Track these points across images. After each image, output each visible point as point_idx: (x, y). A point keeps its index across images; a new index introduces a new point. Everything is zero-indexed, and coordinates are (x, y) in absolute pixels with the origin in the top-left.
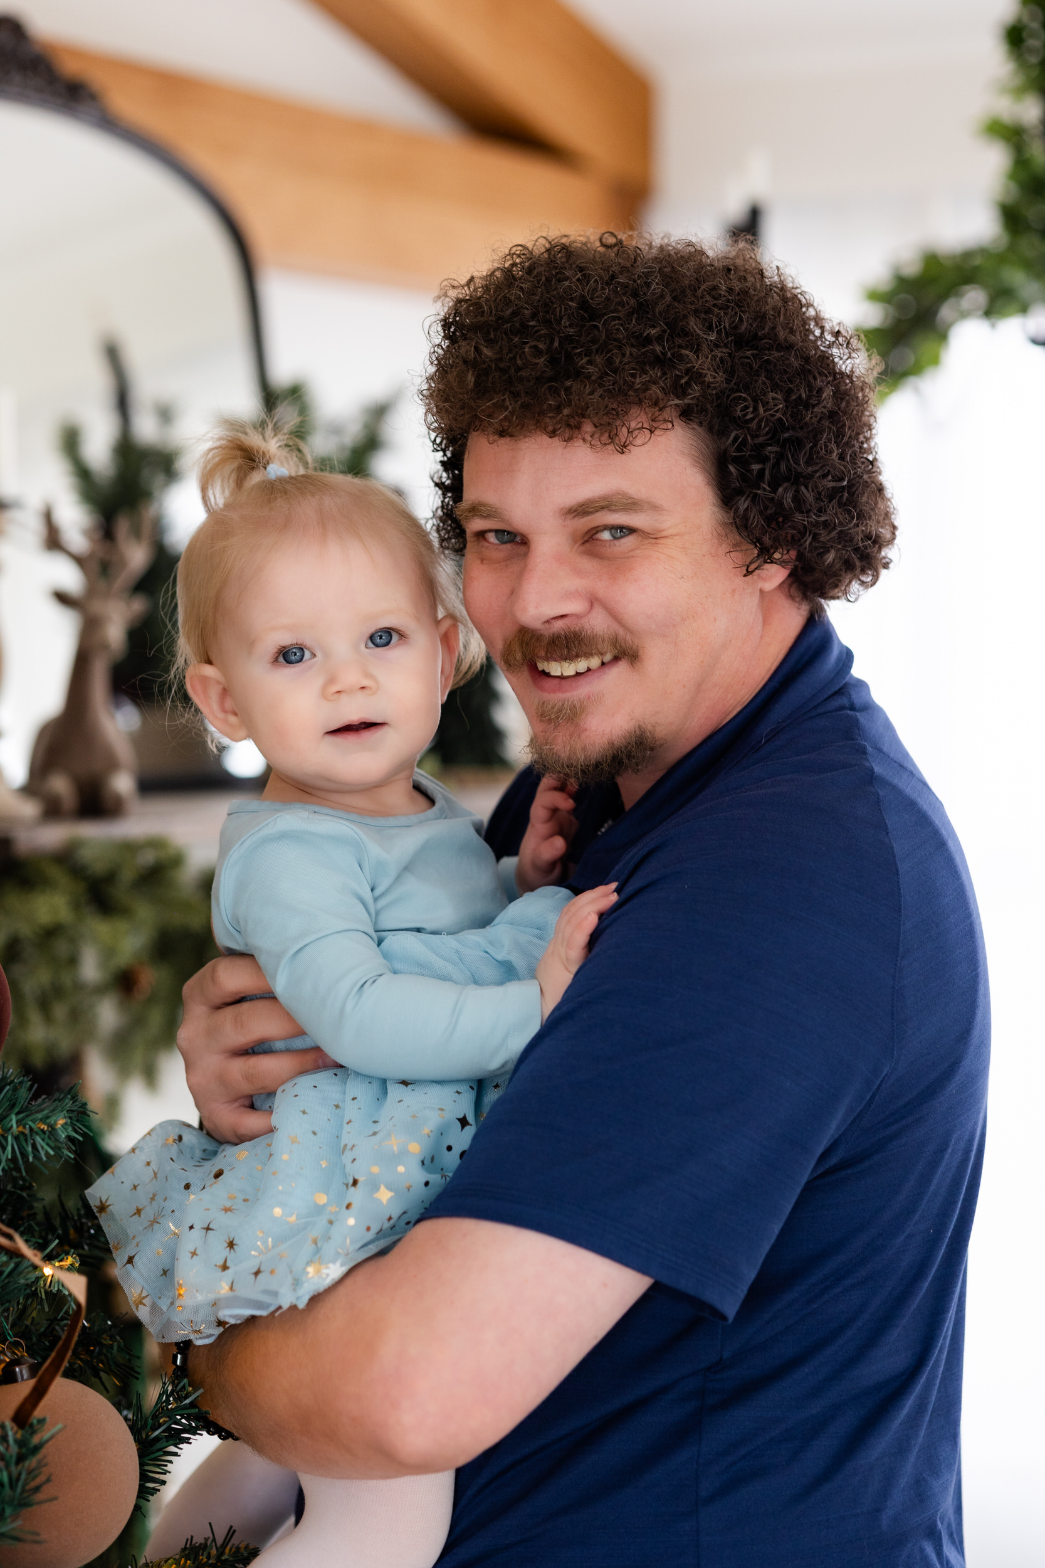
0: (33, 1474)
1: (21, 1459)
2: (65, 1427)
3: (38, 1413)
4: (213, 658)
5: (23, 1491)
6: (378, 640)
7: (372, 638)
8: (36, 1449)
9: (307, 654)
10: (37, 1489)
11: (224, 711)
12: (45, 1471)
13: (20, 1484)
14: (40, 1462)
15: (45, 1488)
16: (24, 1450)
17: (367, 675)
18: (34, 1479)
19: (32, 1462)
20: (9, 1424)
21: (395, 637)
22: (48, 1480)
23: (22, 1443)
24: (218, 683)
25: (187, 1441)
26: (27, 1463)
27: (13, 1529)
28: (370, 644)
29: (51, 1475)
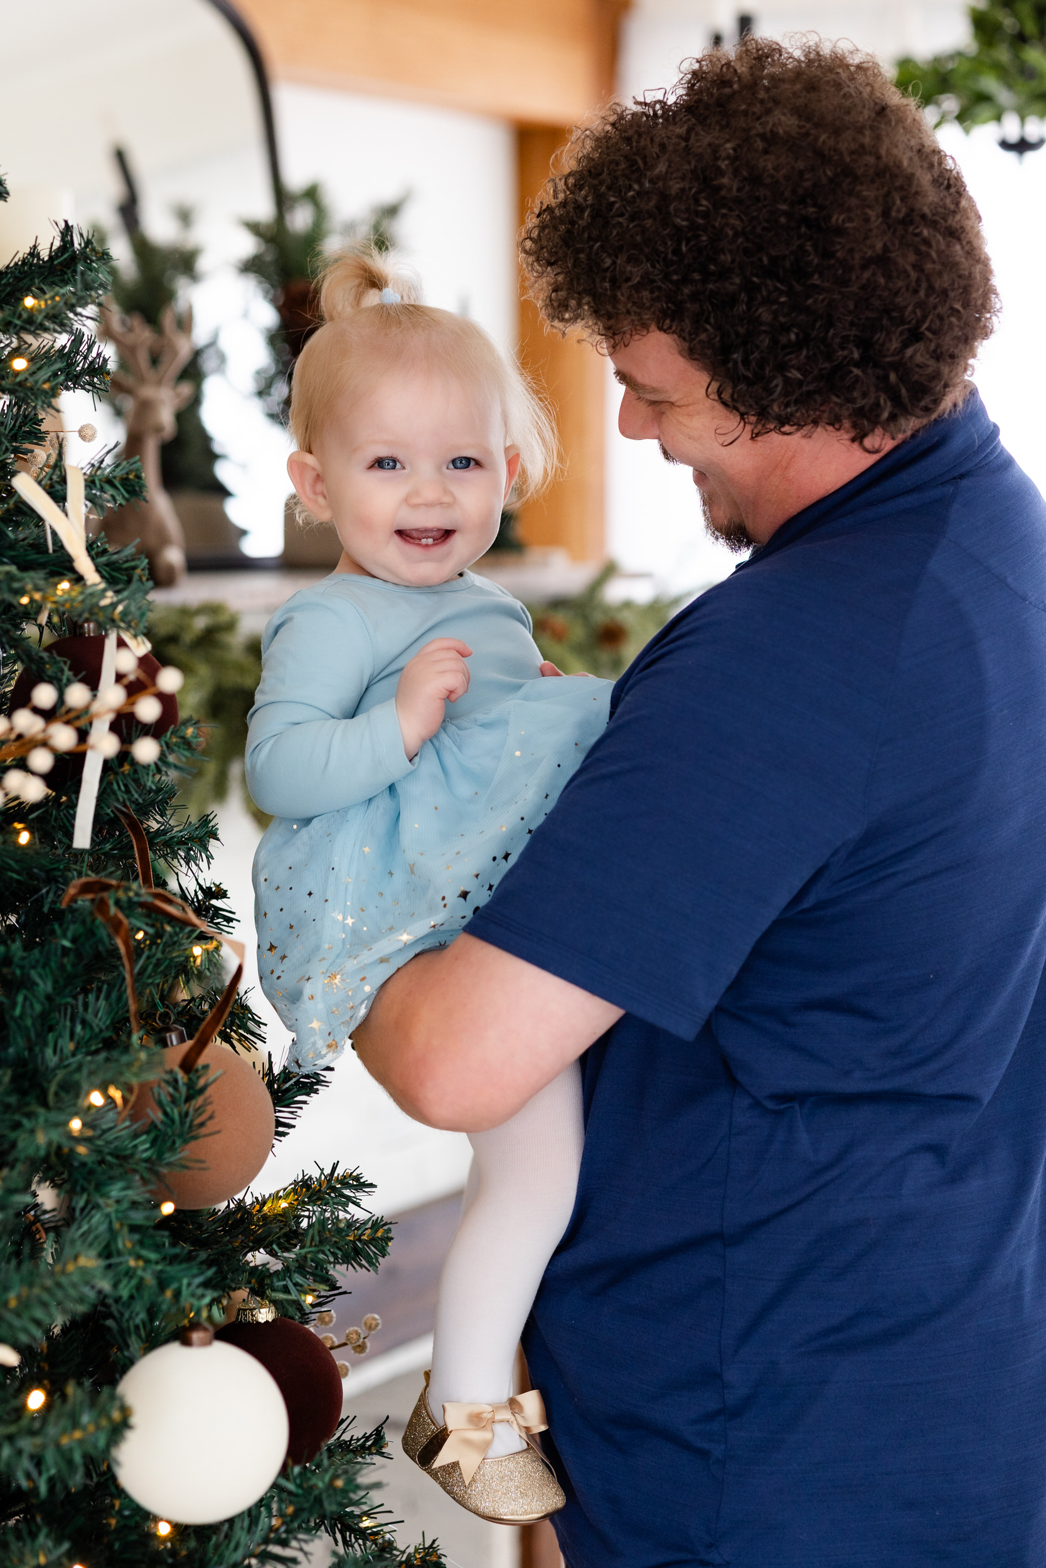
0: (200, 1111)
1: (189, 1099)
2: (225, 1073)
3: (201, 1061)
4: (314, 449)
5: (190, 1126)
6: (459, 465)
7: (454, 461)
8: (202, 1090)
9: (398, 465)
10: (202, 1124)
11: (315, 493)
12: (209, 1109)
13: (188, 1120)
14: (205, 1100)
15: (209, 1123)
16: (191, 1091)
17: (446, 491)
18: (200, 1114)
19: (200, 1100)
20: (177, 1070)
21: (472, 463)
22: (211, 1117)
23: (190, 1085)
24: (314, 469)
25: (316, 1092)
26: (193, 1102)
27: (181, 1159)
28: (451, 466)
29: (213, 1112)
